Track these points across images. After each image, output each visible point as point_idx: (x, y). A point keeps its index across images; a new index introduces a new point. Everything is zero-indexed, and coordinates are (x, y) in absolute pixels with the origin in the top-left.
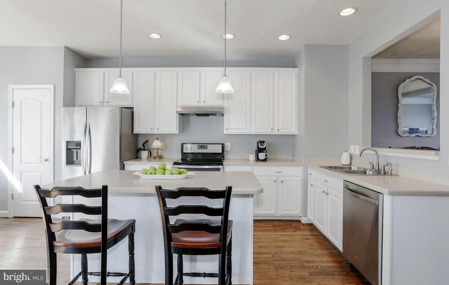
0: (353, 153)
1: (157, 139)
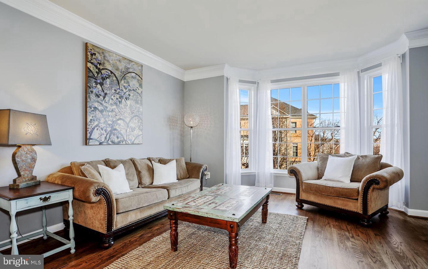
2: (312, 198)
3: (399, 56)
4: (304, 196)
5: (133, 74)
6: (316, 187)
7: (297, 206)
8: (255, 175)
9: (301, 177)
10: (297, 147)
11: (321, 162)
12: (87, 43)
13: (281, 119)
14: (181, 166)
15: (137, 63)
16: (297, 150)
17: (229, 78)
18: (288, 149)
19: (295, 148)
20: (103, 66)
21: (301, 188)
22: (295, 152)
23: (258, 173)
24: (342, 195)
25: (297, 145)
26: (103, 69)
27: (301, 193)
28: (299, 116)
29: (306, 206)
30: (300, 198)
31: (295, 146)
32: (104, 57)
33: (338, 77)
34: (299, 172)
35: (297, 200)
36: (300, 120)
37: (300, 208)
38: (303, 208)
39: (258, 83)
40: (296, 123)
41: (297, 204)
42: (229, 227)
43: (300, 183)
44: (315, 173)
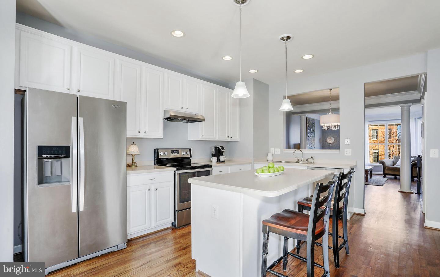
0: (273, 153)
1: (134, 143)
2: (390, 172)
4: (386, 172)
6: (392, 168)
9: (385, 165)
11: (395, 159)
12: (307, 118)
15: (314, 120)
21: (385, 169)
29: (387, 176)
34: (384, 162)
40: (377, 130)
41: (384, 176)
43: (385, 167)
44: (391, 163)
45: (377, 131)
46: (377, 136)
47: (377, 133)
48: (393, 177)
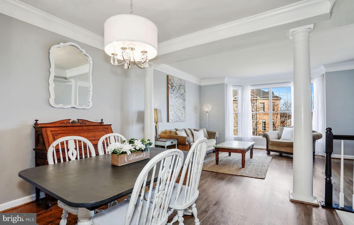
2: (275, 148)
3: (321, 75)
4: (270, 148)
5: (182, 86)
6: (277, 143)
7: (267, 153)
8: (242, 139)
9: (269, 138)
10: (265, 122)
11: (280, 131)
12: (168, 75)
13: (252, 101)
14: (205, 133)
15: (183, 80)
16: (265, 125)
17: (227, 84)
18: (257, 124)
19: (264, 124)
20: (173, 85)
21: (269, 144)
22: (263, 127)
23: (244, 138)
24: (290, 146)
25: (265, 121)
26: (173, 86)
27: (269, 146)
28: (266, 98)
29: (272, 153)
30: (269, 149)
31: (263, 122)
32: (173, 80)
33: (290, 83)
34: (268, 135)
35: (267, 150)
36: (268, 101)
37: (269, 154)
38: (270, 154)
39: (243, 86)
40: (264, 103)
41: (267, 152)
42: (242, 152)
43: (269, 141)
44: (276, 136)
45: (264, 105)
46: (264, 108)
47: (264, 106)
48: (278, 154)
